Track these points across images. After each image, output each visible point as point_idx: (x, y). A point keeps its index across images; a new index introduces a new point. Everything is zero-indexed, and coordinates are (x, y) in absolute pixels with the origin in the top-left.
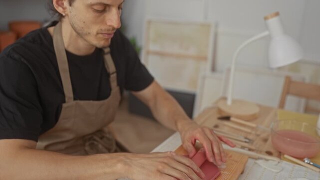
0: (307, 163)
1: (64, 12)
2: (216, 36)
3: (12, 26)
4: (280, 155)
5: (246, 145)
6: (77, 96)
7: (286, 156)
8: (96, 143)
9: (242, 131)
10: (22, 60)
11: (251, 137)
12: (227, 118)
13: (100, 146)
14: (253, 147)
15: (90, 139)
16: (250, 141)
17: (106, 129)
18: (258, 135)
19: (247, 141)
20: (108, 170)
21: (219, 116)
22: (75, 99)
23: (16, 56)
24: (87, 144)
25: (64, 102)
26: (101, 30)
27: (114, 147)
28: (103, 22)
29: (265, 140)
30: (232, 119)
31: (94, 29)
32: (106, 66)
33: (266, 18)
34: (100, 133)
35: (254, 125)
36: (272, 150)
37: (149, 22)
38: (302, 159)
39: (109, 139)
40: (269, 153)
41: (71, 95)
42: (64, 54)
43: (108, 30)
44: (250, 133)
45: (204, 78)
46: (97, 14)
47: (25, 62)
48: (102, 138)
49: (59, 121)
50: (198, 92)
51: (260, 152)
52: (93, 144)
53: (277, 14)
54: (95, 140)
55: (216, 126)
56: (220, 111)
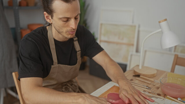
0: (179, 100)
1: (50, 21)
2: (139, 31)
3: (29, 26)
4: (165, 95)
5: (147, 90)
6: (59, 62)
7: (168, 96)
8: (68, 87)
9: (146, 83)
10: (33, 40)
11: (150, 86)
12: (138, 76)
13: (70, 89)
14: (150, 91)
15: (65, 85)
16: (149, 88)
17: (74, 80)
18: (154, 85)
19: (148, 88)
20: (74, 101)
21: (134, 75)
22: (58, 64)
23: (30, 39)
24: (64, 87)
25: (53, 65)
26: (68, 30)
27: (78, 90)
28: (68, 26)
29: (158, 88)
30: (141, 76)
31: (64, 30)
32: (75, 48)
33: (159, 22)
34: (71, 82)
35: (153, 80)
36: (161, 93)
37: (102, 24)
38: (176, 98)
39: (75, 86)
40: (159, 95)
41: (57, 61)
42: (53, 40)
43: (71, 30)
44: (150, 84)
45: (132, 55)
46: (64, 23)
47: (34, 41)
48: (71, 85)
49: (50, 74)
50: (128, 63)
51: (154, 94)
52: (67, 87)
53: (166, 20)
54: (68, 86)
55: (132, 80)
56: (135, 72)
